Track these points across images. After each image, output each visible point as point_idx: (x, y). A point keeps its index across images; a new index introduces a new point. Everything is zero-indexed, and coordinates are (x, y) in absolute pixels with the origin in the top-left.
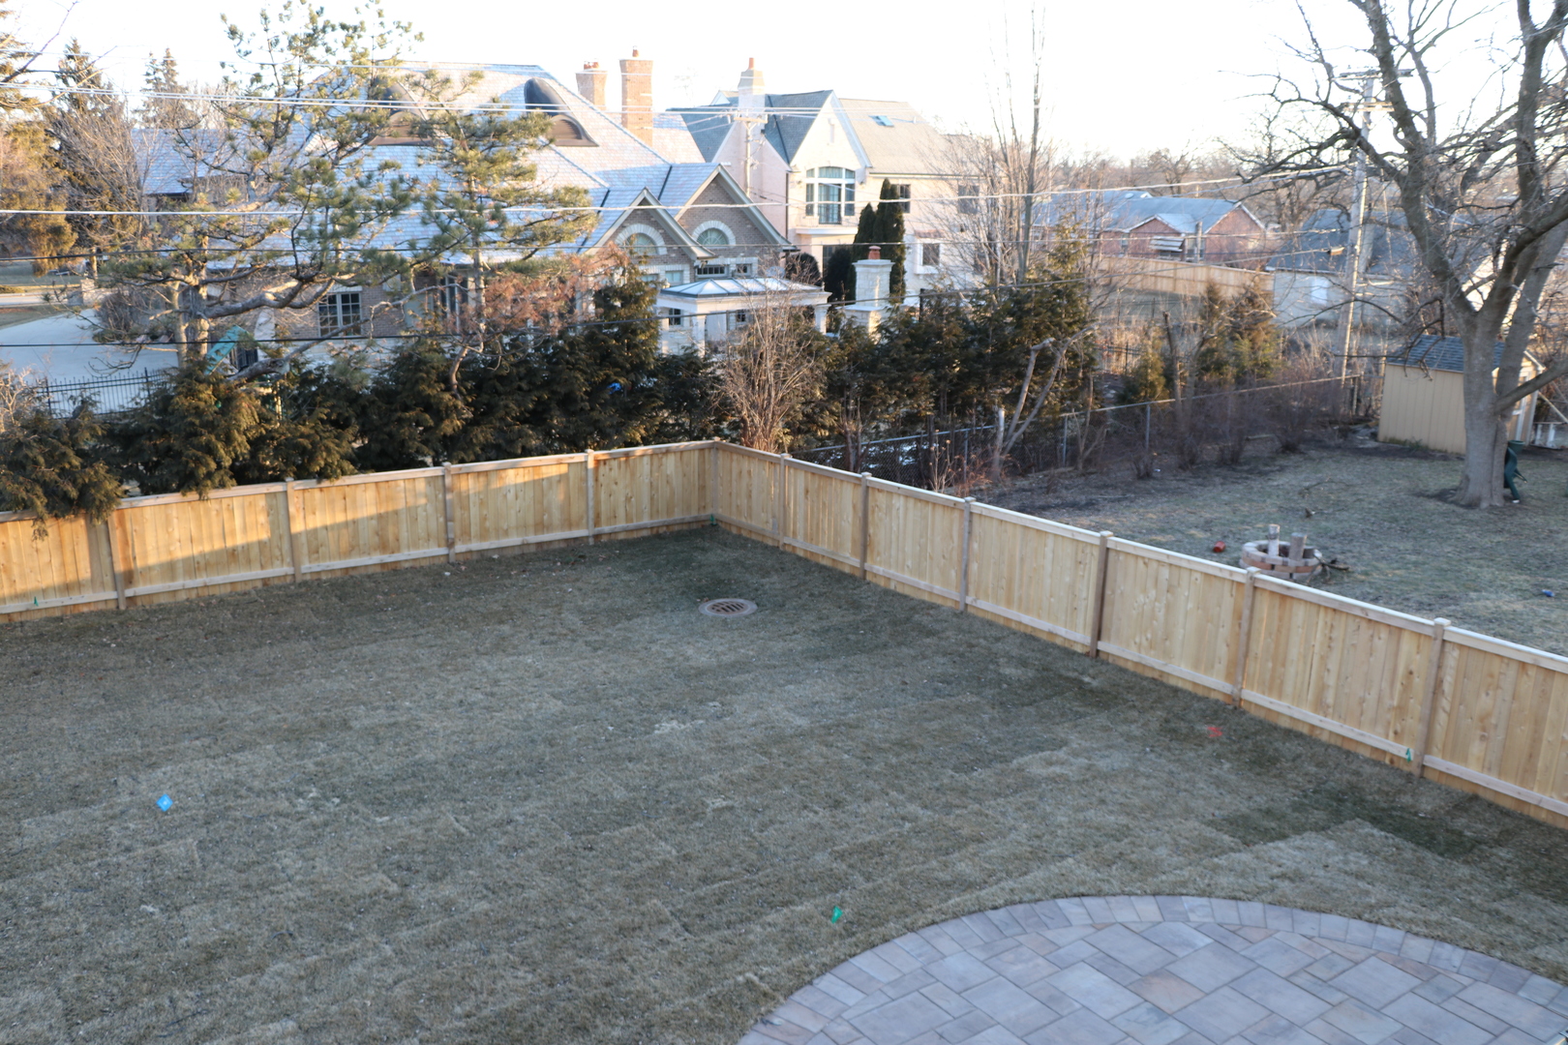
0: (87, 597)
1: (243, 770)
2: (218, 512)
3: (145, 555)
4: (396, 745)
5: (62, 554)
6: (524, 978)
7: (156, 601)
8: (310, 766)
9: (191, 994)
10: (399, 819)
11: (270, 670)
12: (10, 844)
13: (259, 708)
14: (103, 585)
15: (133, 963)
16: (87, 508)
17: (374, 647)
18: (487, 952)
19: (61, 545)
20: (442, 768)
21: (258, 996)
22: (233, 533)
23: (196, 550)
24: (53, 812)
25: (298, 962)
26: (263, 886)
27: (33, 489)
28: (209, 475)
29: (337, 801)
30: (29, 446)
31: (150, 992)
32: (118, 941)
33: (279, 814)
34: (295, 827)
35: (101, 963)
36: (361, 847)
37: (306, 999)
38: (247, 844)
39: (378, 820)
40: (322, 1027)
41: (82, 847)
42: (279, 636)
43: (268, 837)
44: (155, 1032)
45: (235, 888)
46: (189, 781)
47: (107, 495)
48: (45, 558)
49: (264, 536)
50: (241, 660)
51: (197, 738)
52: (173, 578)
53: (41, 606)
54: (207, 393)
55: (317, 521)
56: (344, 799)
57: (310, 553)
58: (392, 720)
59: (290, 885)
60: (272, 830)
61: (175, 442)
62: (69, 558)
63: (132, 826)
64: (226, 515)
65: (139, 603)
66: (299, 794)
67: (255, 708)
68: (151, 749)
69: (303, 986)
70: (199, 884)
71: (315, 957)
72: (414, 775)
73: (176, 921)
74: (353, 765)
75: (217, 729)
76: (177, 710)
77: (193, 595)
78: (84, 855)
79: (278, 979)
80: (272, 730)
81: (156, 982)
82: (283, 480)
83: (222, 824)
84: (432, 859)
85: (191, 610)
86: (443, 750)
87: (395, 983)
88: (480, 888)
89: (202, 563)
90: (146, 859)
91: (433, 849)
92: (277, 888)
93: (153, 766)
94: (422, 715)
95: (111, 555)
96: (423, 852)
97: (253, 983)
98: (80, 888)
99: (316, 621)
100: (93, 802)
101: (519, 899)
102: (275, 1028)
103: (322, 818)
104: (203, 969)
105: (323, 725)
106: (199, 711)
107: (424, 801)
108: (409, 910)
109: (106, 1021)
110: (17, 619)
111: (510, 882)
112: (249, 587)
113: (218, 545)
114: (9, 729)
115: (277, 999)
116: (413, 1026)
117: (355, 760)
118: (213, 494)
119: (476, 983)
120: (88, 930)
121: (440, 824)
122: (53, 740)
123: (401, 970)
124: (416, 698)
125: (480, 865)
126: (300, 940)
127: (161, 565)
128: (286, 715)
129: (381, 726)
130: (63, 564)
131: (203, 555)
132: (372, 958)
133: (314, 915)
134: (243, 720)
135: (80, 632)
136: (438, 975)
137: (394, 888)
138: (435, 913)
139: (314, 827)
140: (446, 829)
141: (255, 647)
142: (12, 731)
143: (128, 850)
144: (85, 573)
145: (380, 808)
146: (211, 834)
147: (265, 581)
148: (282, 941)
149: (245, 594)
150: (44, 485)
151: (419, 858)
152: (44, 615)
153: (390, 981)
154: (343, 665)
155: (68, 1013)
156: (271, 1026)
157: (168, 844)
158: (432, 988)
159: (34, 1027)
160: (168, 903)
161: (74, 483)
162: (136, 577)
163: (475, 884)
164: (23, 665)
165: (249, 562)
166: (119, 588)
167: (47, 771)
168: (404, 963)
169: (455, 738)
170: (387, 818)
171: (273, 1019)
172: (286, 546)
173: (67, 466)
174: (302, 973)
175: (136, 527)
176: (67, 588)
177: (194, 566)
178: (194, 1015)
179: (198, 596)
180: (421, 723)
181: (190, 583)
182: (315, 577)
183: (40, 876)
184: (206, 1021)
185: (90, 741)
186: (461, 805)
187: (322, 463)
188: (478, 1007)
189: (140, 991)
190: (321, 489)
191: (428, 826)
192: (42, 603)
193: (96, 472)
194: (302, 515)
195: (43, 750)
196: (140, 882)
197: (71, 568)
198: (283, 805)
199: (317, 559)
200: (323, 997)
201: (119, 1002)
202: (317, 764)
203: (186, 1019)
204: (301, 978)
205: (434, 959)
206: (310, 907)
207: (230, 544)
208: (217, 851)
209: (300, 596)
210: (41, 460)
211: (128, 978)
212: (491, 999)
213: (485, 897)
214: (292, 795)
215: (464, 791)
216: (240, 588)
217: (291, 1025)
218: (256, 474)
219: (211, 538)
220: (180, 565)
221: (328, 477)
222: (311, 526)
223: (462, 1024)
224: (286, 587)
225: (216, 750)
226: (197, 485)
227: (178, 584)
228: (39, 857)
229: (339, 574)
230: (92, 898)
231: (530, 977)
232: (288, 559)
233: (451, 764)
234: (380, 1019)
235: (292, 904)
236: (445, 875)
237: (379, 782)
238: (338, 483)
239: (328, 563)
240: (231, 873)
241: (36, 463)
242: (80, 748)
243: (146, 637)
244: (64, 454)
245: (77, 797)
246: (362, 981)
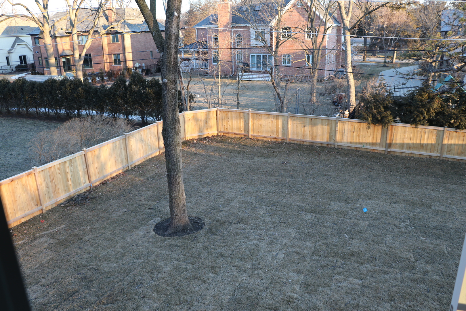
0: (377, 148)
1: (392, 209)
2: (421, 132)
3: (396, 140)
4: (442, 218)
5: (374, 135)
6: (435, 306)
7: (396, 154)
8: (412, 215)
9: (342, 262)
10: (428, 241)
11: (418, 183)
12: (326, 206)
13: (408, 193)
14: (382, 146)
15: (334, 247)
16: (382, 123)
17: (455, 186)
18: (429, 292)
19: (374, 132)
20: (452, 231)
21: (357, 271)
22: (424, 139)
23: (411, 142)
24: (339, 202)
25: (373, 267)
26: (377, 243)
27: (369, 115)
28: (420, 121)
29: (413, 228)
30: (371, 103)
31: (333, 256)
32: (334, 240)
33: (394, 225)
34: (396, 230)
35: (327, 244)
36: (411, 244)
37: (368, 278)
38: (381, 229)
39: (422, 238)
40: (368, 287)
41: (341, 213)
42: (426, 174)
43: (387, 230)
44: (328, 267)
45: (370, 240)
46: (377, 207)
47: (388, 121)
48: (369, 134)
49: (433, 142)
50: (411, 178)
51: (385, 196)
52: (402, 149)
53: (365, 148)
54: (426, 96)
55: (452, 142)
56: (415, 228)
57: (447, 151)
58: (445, 210)
59: (384, 245)
60: (390, 228)
61: (412, 109)
62: (375, 136)
63: (355, 213)
64: (423, 134)
65: (391, 154)
66: (403, 222)
67: (407, 193)
68: (372, 195)
69: (370, 274)
70: (362, 235)
71: (378, 268)
72: (441, 230)
73: (350, 242)
74: (424, 219)
75: (393, 195)
76: (385, 186)
77: (407, 155)
78: (340, 216)
79: (365, 269)
80: (407, 200)
81: (336, 254)
82: (444, 127)
83: (378, 222)
84: (430, 256)
85: (404, 159)
86: (456, 225)
87: (395, 286)
88: (440, 272)
89: (412, 146)
90: (353, 223)
91: (433, 254)
92: (381, 245)
93: (370, 199)
94: (456, 212)
95: (386, 138)
96: (429, 253)
97: (358, 267)
98: (335, 224)
99: (440, 172)
100: (350, 203)
101: (450, 281)
102: (356, 281)
103: (405, 231)
104: (349, 257)
105: (423, 204)
106: (391, 188)
107: (439, 238)
108: (413, 267)
109: (320, 258)
110: (358, 149)
111: (451, 275)
112: (424, 157)
113: (418, 142)
114: (342, 177)
115: (361, 274)
116: (392, 300)
117: (426, 218)
118: (420, 126)
119: (418, 299)
120: (330, 235)
121: (440, 247)
122: (350, 184)
123: (399, 283)
124: (458, 206)
125: (445, 265)
126: (377, 261)
127: (400, 144)
128: (414, 198)
129: (440, 211)
130: (373, 137)
131: (413, 144)
132: (393, 276)
133: (386, 257)
134: (401, 195)
135: (372, 157)
136: (409, 290)
137: (413, 260)
138: (420, 272)
139: (402, 232)
140: (441, 250)
141: (418, 175)
142: (342, 178)
143: (351, 219)
144: (379, 141)
145: (424, 235)
146: (373, 223)
147: (430, 156)
148: (373, 259)
149: (423, 159)
150: (372, 115)
151: (426, 254)
152: (365, 150)
153: (394, 285)
154: (441, 189)
155: (314, 252)
156: (355, 280)
157: (361, 221)
158: (404, 293)
159: (305, 251)
160: (352, 236)
161: (380, 116)
162: (392, 146)
163: (439, 270)
164: (354, 162)
165: (427, 149)
166: (387, 148)
167: (344, 191)
168: (401, 282)
169: (463, 223)
170: (424, 239)
171: (357, 278)
172: (440, 147)
173: (380, 110)
174: (372, 270)
175: (395, 131)
176: (373, 144)
177: (410, 146)
178: (339, 267)
179: (409, 156)
180: (454, 214)
181: (407, 151)
182: (447, 159)
183: (327, 217)
184: (341, 270)
185: (358, 187)
186: (451, 244)
187: (458, 124)
188: (414, 306)
189: (331, 255)
190: (456, 132)
191: (436, 246)
192: (365, 147)
193: (387, 114)
194: (448, 139)
195: (346, 185)
196: (348, 228)
197: (375, 139)
198: (397, 223)
199: (449, 154)
200: (373, 279)
201: (325, 255)
202: (414, 215)
203: (337, 267)
204: (371, 271)
205: (411, 285)
206: (386, 254)
207: (422, 142)
208: (372, 228)
209: (439, 164)
210: (373, 107)
211: (331, 251)
212: (420, 306)
213: (440, 275)
214: (401, 221)
215: (455, 240)
216: (422, 157)
217: (360, 282)
218: (436, 123)
219: (417, 139)
220: (405, 145)
221: (460, 129)
222: (450, 143)
223: (406, 308)
224: (436, 160)
225: (389, 201)
226: (416, 123)
227: (403, 151)
228: (330, 212)
229: (455, 160)
230: (335, 227)
231: (437, 306)
232: (439, 152)
233: (456, 231)
234: (384, 293)
235: (382, 251)
236: (431, 263)
237: (429, 227)
238: (462, 131)
239: (453, 156)
240: (371, 236)
241: (372, 108)
242: (355, 188)
243: (388, 163)
244: (380, 107)
245: (347, 201)
246: (386, 281)
